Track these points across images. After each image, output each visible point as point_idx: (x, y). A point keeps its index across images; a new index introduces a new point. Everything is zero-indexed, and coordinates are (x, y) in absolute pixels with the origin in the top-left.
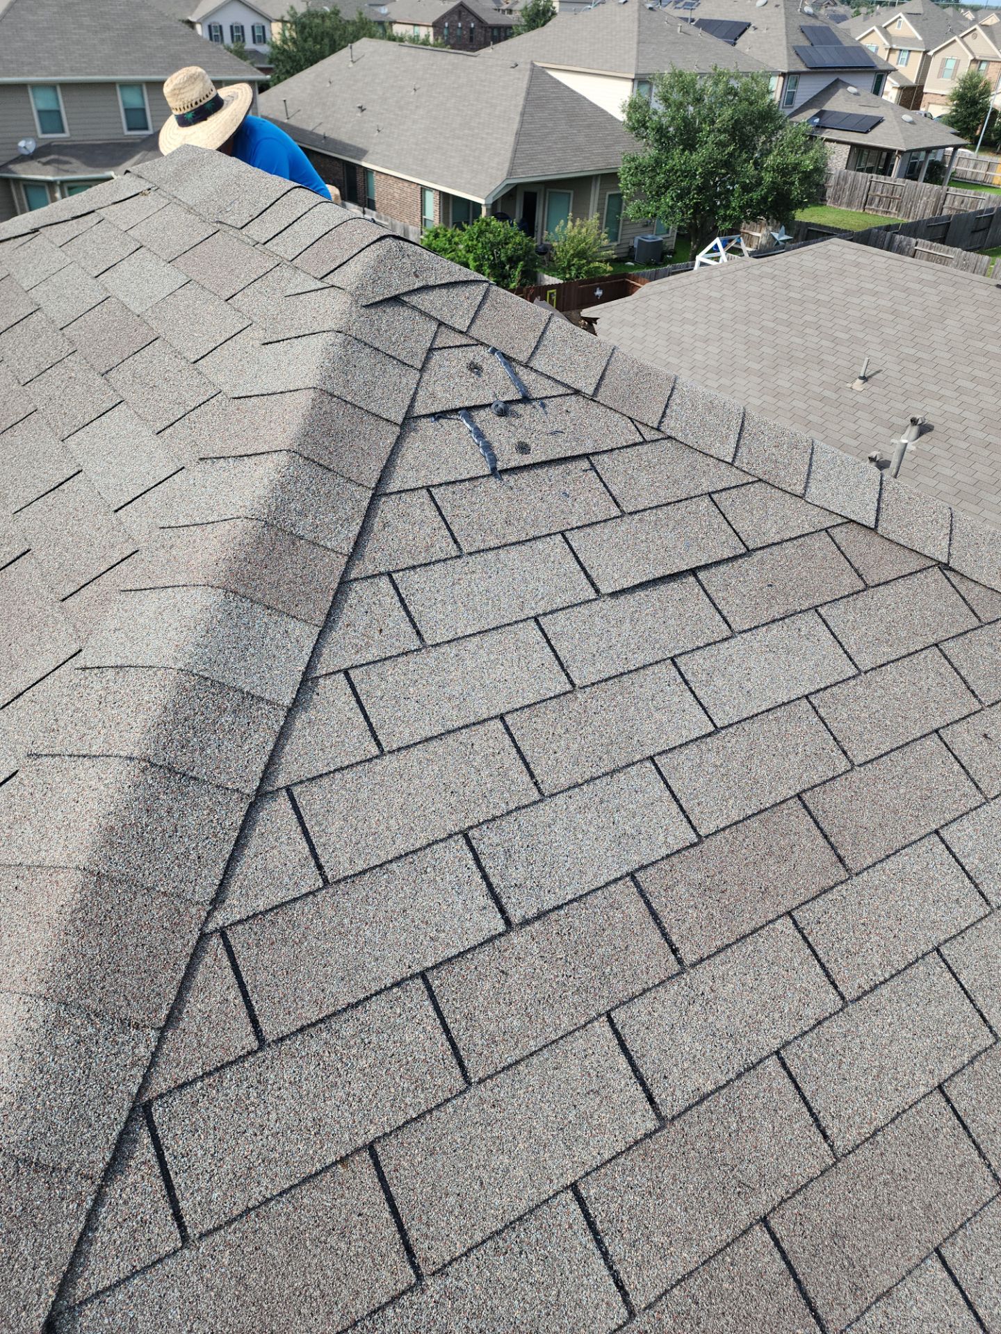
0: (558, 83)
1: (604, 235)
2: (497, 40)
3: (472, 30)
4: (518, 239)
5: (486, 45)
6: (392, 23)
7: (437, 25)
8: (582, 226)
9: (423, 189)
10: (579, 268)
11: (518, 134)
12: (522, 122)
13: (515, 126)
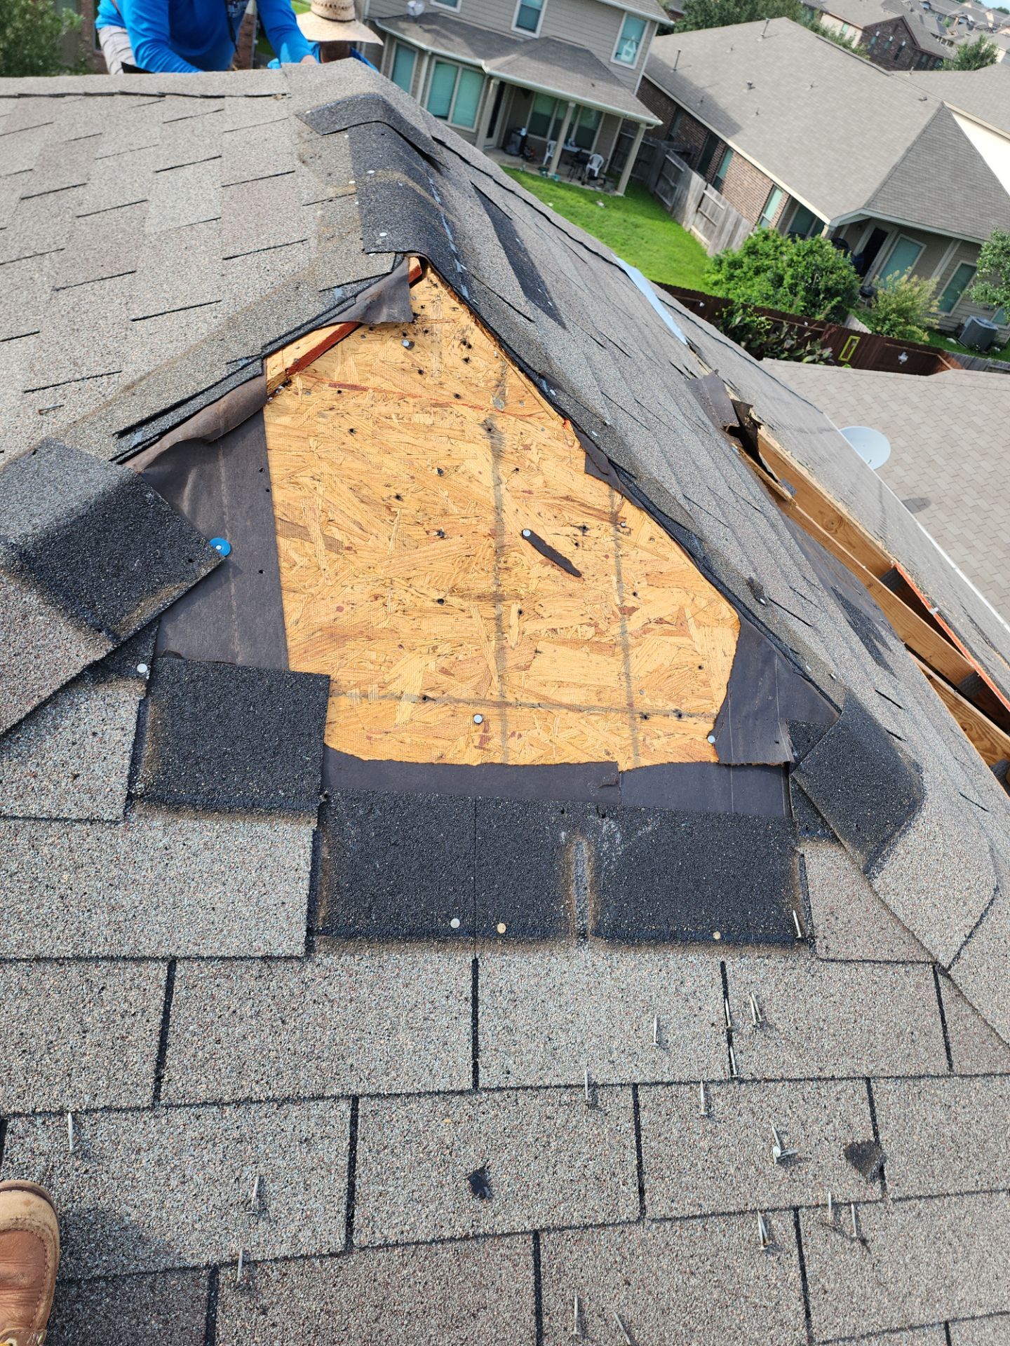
0: (960, 132)
1: (936, 303)
2: (920, 66)
3: (901, 48)
4: (845, 272)
5: (908, 68)
6: (822, 12)
7: (868, 31)
8: (916, 285)
9: (775, 187)
10: (894, 325)
11: (895, 168)
12: (904, 158)
13: (896, 159)
